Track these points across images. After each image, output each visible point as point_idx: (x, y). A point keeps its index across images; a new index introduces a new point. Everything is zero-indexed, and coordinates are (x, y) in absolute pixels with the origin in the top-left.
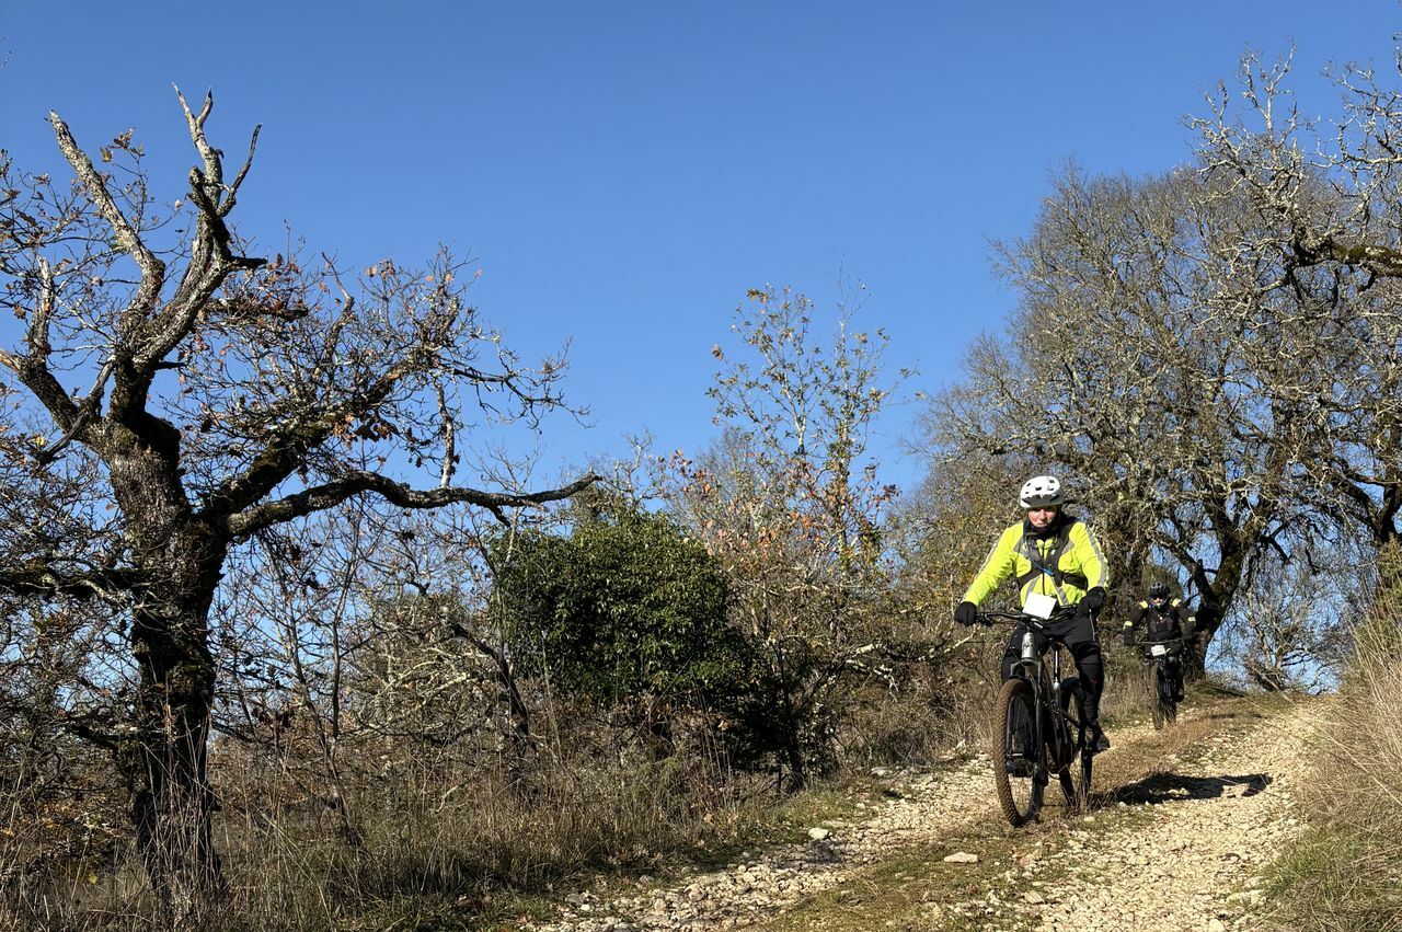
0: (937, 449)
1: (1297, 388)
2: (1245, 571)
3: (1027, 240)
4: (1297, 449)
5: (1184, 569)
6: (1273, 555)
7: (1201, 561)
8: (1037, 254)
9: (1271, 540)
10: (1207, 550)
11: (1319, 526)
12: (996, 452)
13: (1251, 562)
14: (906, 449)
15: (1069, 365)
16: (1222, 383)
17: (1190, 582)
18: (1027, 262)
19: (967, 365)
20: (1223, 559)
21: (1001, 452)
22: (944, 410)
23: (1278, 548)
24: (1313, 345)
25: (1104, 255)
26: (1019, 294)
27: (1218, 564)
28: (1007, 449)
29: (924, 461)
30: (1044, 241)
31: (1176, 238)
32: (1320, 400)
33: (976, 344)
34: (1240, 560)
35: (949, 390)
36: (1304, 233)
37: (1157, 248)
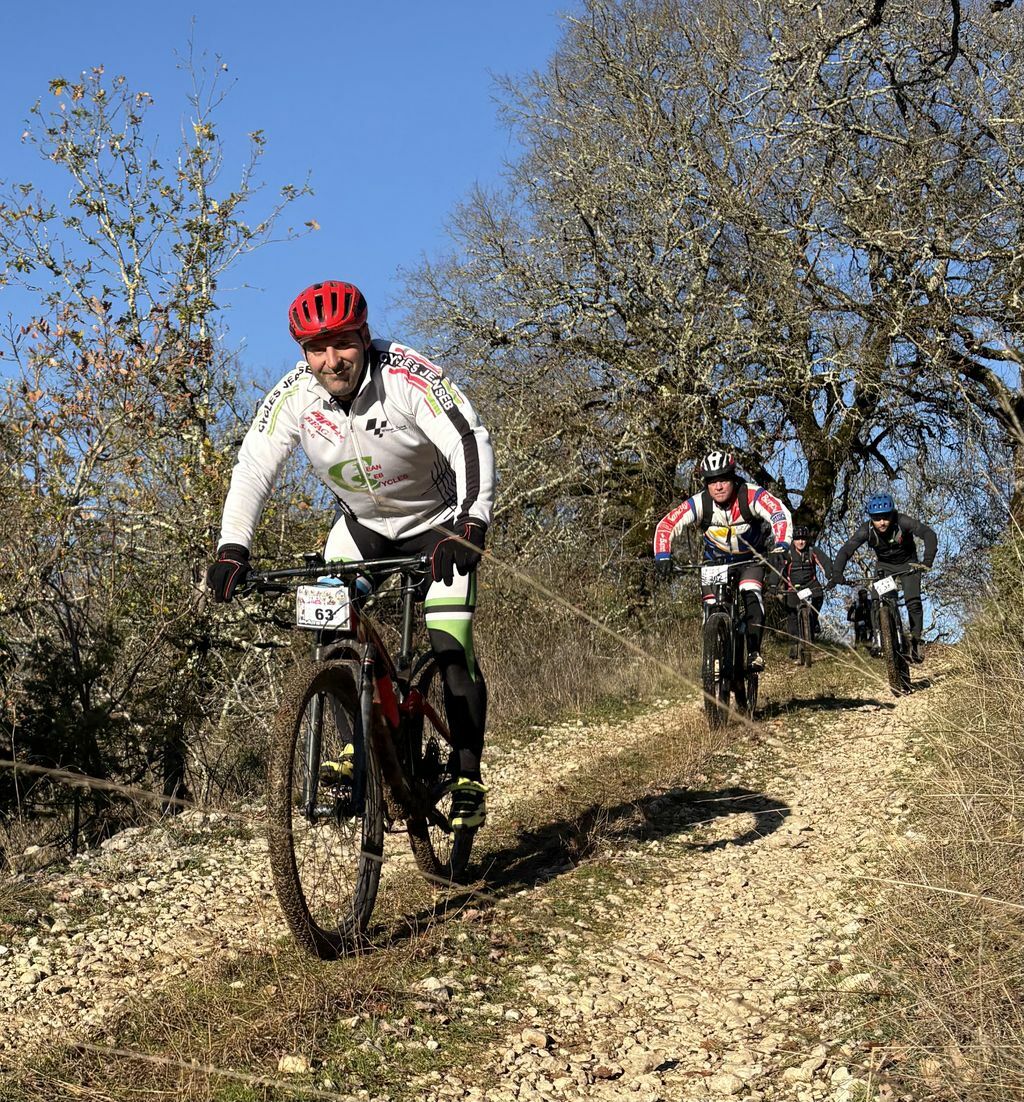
2: (838, 494)
6: (876, 469)
7: (782, 480)
9: (873, 449)
11: (935, 430)
13: (847, 479)
20: (811, 473)
23: (882, 459)
27: (806, 481)
34: (833, 474)
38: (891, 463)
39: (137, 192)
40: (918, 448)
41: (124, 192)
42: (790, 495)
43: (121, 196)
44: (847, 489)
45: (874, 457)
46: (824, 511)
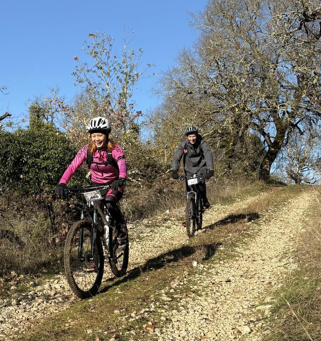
0: (166, 92)
1: (306, 69)
2: (285, 138)
3: (203, 12)
4: (305, 92)
5: (262, 137)
6: (297, 131)
7: (269, 133)
8: (206, 17)
9: (296, 125)
10: (271, 130)
11: (315, 120)
12: (189, 93)
13: (288, 134)
14: (154, 92)
15: (217, 60)
16: (276, 67)
17: (264, 141)
18: (202, 20)
19: (178, 60)
20: (277, 132)
21: (191, 93)
22: (169, 77)
23: (299, 128)
24: (313, 52)
25: (232, 18)
26: (199, 32)
27: (276, 134)
28: (193, 92)
29: (161, 97)
30: (209, 12)
31: (260, 11)
32: (315, 73)
33: (182, 52)
34: (284, 133)
35: (171, 70)
36: (307, 9)
37: (252, 14)
38: (301, 130)
39: (110, 64)
40: (310, 125)
41: (107, 64)
42: (271, 139)
43: (106, 65)
44: (288, 137)
45: (296, 128)
46: (281, 143)
